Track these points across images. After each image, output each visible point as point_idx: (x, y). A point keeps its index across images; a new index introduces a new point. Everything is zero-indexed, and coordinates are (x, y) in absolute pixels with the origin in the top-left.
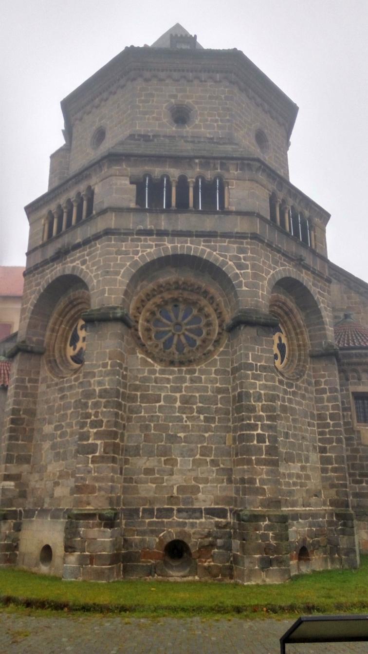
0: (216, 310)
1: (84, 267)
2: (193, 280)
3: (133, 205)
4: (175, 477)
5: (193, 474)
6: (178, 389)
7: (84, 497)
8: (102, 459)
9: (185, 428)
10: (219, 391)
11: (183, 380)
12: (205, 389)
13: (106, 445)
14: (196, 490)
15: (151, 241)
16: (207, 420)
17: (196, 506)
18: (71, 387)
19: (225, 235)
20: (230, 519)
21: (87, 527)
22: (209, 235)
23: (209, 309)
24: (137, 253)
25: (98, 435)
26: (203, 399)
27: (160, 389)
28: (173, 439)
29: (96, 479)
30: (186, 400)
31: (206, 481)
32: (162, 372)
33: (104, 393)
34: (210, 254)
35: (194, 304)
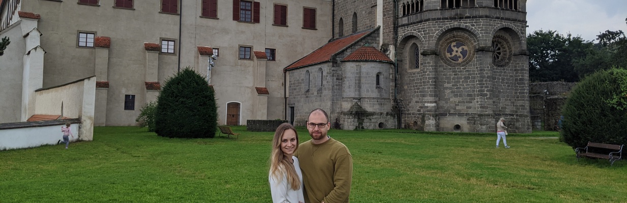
0: (508, 47)
1: (473, 27)
2: (503, 35)
3: (493, 6)
4: (501, 104)
5: (505, 103)
6: (500, 75)
7: (485, 110)
8: (490, 98)
9: (502, 89)
10: (511, 76)
11: (502, 72)
12: (507, 76)
13: (490, 94)
14: (506, 108)
15: (498, 21)
16: (508, 86)
17: (506, 113)
18: (461, 71)
19: (519, 21)
20: (515, 117)
21: (488, 118)
22: (515, 20)
23: (506, 46)
24: (495, 26)
25: (487, 91)
26: (507, 79)
27: (496, 75)
28: (499, 92)
29: (488, 104)
30: (503, 79)
31: (508, 105)
32: (496, 69)
33: (488, 77)
34: (515, 28)
35: (500, 43)
